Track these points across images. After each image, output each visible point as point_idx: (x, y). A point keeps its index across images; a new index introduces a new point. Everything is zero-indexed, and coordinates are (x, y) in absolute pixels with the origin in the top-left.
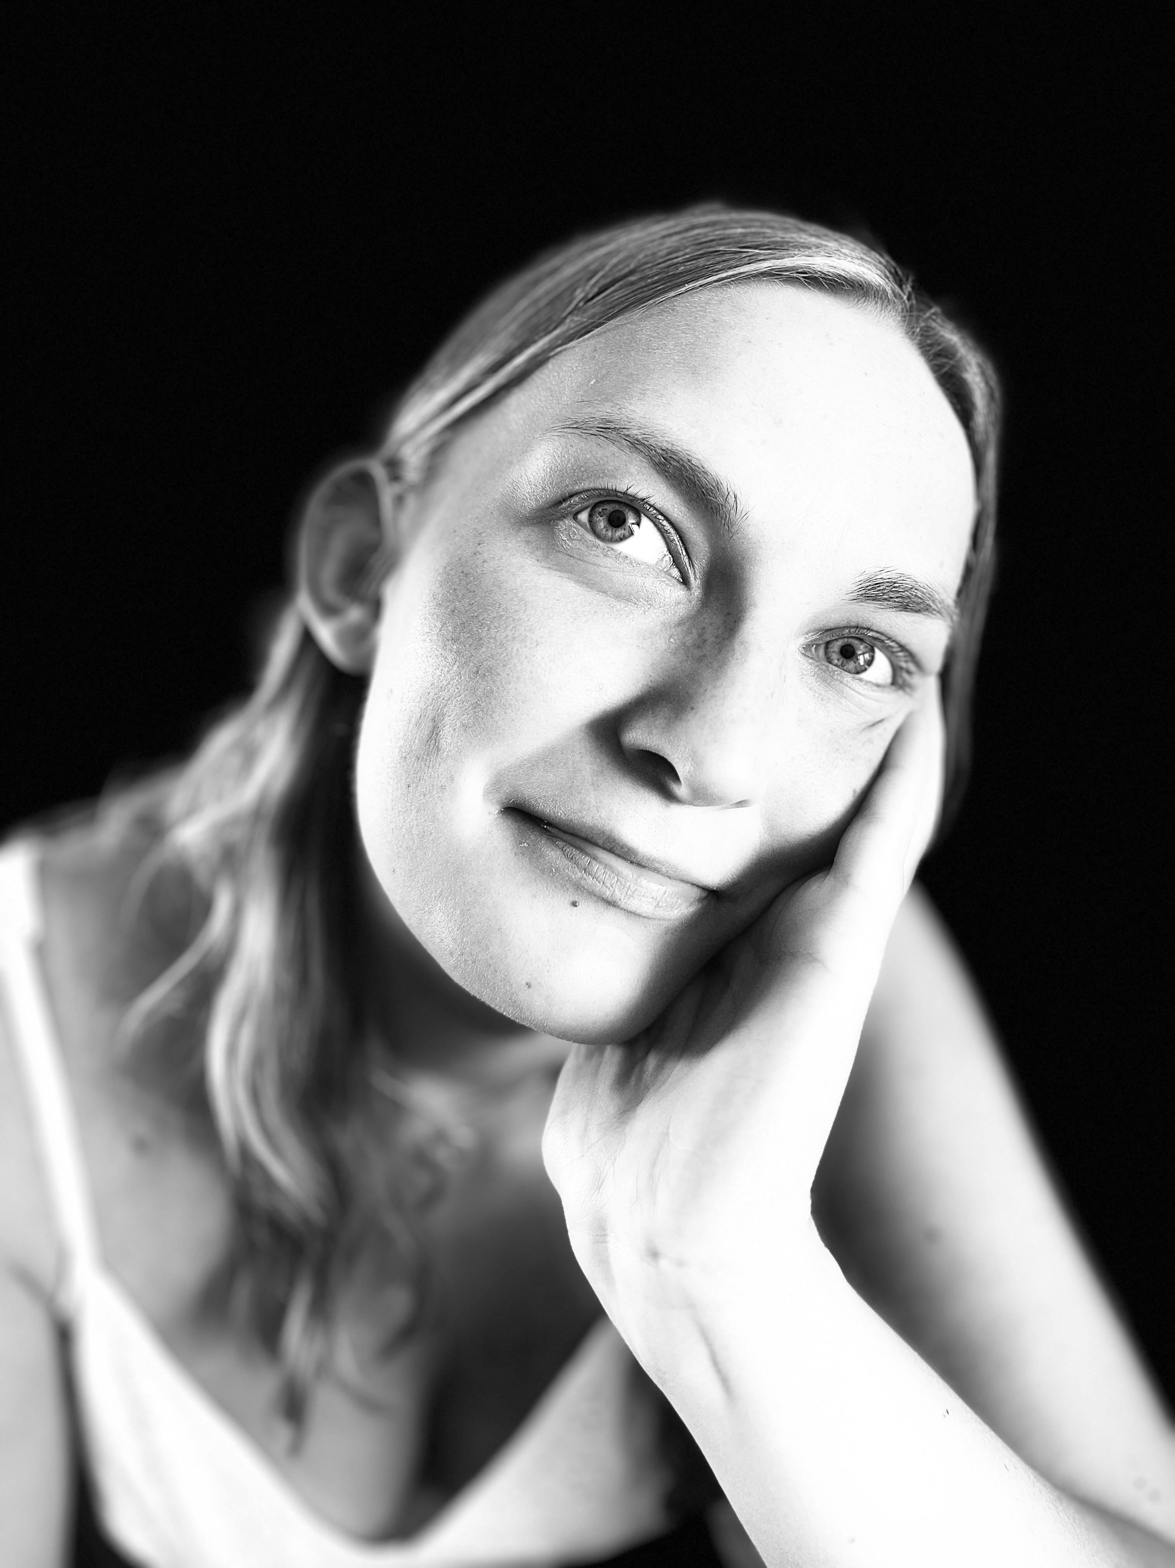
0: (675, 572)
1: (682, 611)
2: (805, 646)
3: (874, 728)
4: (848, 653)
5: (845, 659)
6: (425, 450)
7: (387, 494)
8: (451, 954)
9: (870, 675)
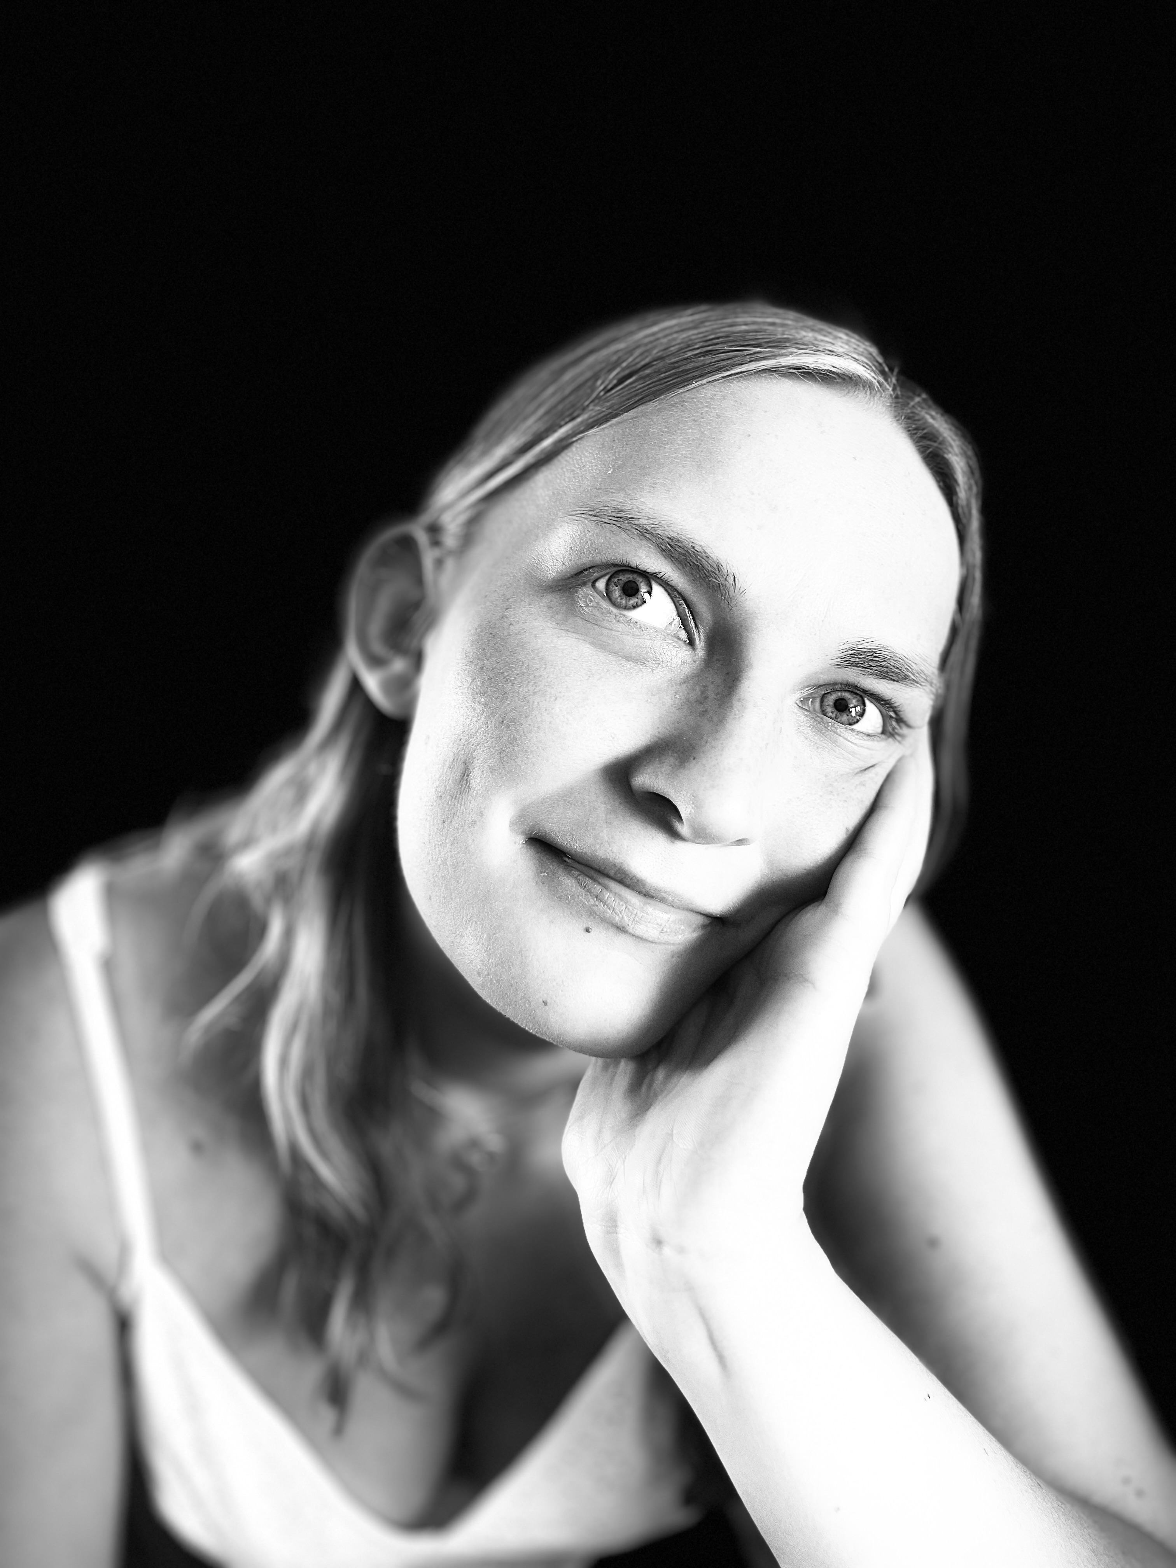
0: (683, 635)
1: (687, 670)
2: (802, 699)
3: (866, 772)
4: (841, 706)
5: (838, 714)
6: (463, 518)
7: (428, 557)
8: (479, 974)
9: (863, 725)
